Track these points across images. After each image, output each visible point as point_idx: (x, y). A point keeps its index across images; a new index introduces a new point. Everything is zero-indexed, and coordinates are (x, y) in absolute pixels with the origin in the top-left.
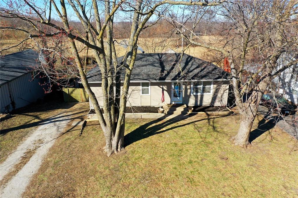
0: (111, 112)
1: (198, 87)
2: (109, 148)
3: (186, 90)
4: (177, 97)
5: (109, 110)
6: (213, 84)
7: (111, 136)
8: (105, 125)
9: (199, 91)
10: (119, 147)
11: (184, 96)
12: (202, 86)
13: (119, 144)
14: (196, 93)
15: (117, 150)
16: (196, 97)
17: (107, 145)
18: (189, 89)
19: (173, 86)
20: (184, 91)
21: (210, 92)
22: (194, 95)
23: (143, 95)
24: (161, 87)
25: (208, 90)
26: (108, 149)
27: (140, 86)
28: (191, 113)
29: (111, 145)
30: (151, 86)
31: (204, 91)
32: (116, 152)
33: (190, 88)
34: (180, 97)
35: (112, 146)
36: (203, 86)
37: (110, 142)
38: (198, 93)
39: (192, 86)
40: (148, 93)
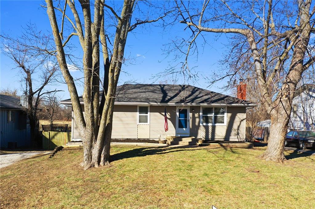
0: (94, 104)
1: (208, 115)
2: (87, 160)
3: (194, 118)
4: (183, 127)
5: (91, 99)
6: (226, 112)
7: (91, 141)
8: (84, 125)
9: (210, 120)
10: (102, 159)
11: (191, 127)
12: (213, 114)
13: (102, 155)
14: (206, 124)
15: (99, 164)
16: (207, 128)
17: (85, 155)
18: (197, 117)
19: (178, 114)
20: (191, 120)
21: (223, 123)
22: (204, 126)
23: (140, 124)
24: (163, 115)
25: (221, 120)
26: (85, 162)
27: (137, 112)
28: (201, 144)
29: (90, 156)
30: (151, 113)
31: (216, 121)
32: (96, 166)
33: (199, 117)
34: (186, 127)
35: (91, 158)
36: (215, 114)
37: (90, 150)
38: (208, 124)
39: (201, 114)
40: (147, 122)
